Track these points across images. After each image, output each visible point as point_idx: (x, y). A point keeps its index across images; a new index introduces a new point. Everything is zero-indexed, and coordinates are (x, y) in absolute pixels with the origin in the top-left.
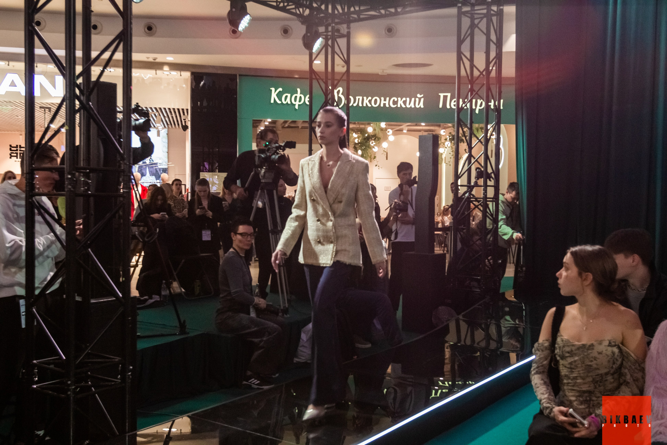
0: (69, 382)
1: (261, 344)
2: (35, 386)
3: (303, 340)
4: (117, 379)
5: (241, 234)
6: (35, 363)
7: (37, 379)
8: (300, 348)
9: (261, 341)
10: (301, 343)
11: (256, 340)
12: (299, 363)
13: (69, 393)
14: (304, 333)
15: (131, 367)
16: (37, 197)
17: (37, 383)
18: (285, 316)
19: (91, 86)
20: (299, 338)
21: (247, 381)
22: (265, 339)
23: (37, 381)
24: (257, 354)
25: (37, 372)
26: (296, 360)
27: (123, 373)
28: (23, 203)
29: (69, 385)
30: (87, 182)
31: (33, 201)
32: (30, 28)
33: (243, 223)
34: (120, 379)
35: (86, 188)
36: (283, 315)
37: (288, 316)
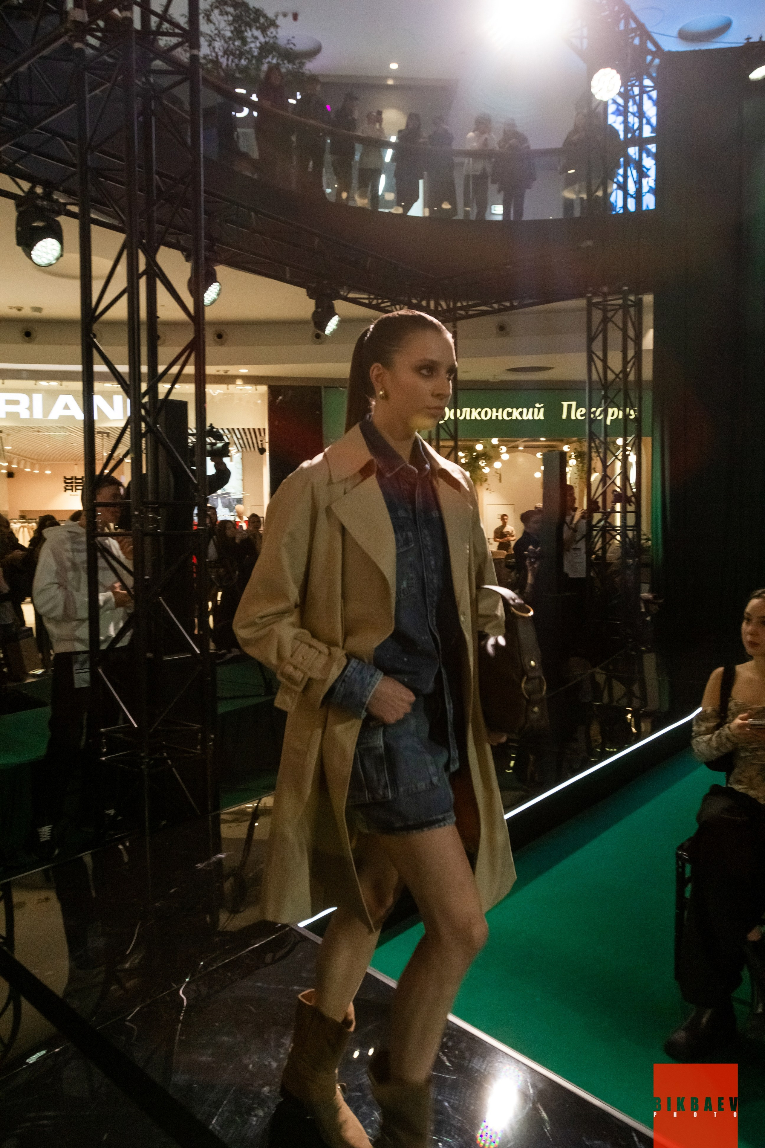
0: (142, 754)
2: (103, 759)
4: (197, 749)
7: (105, 750)
13: (143, 767)
15: (213, 736)
16: (100, 539)
17: (105, 754)
23: (105, 752)
25: (105, 742)
27: (204, 742)
29: (142, 758)
30: (156, 518)
31: (95, 542)
32: (88, 340)
34: (201, 750)
35: (155, 526)
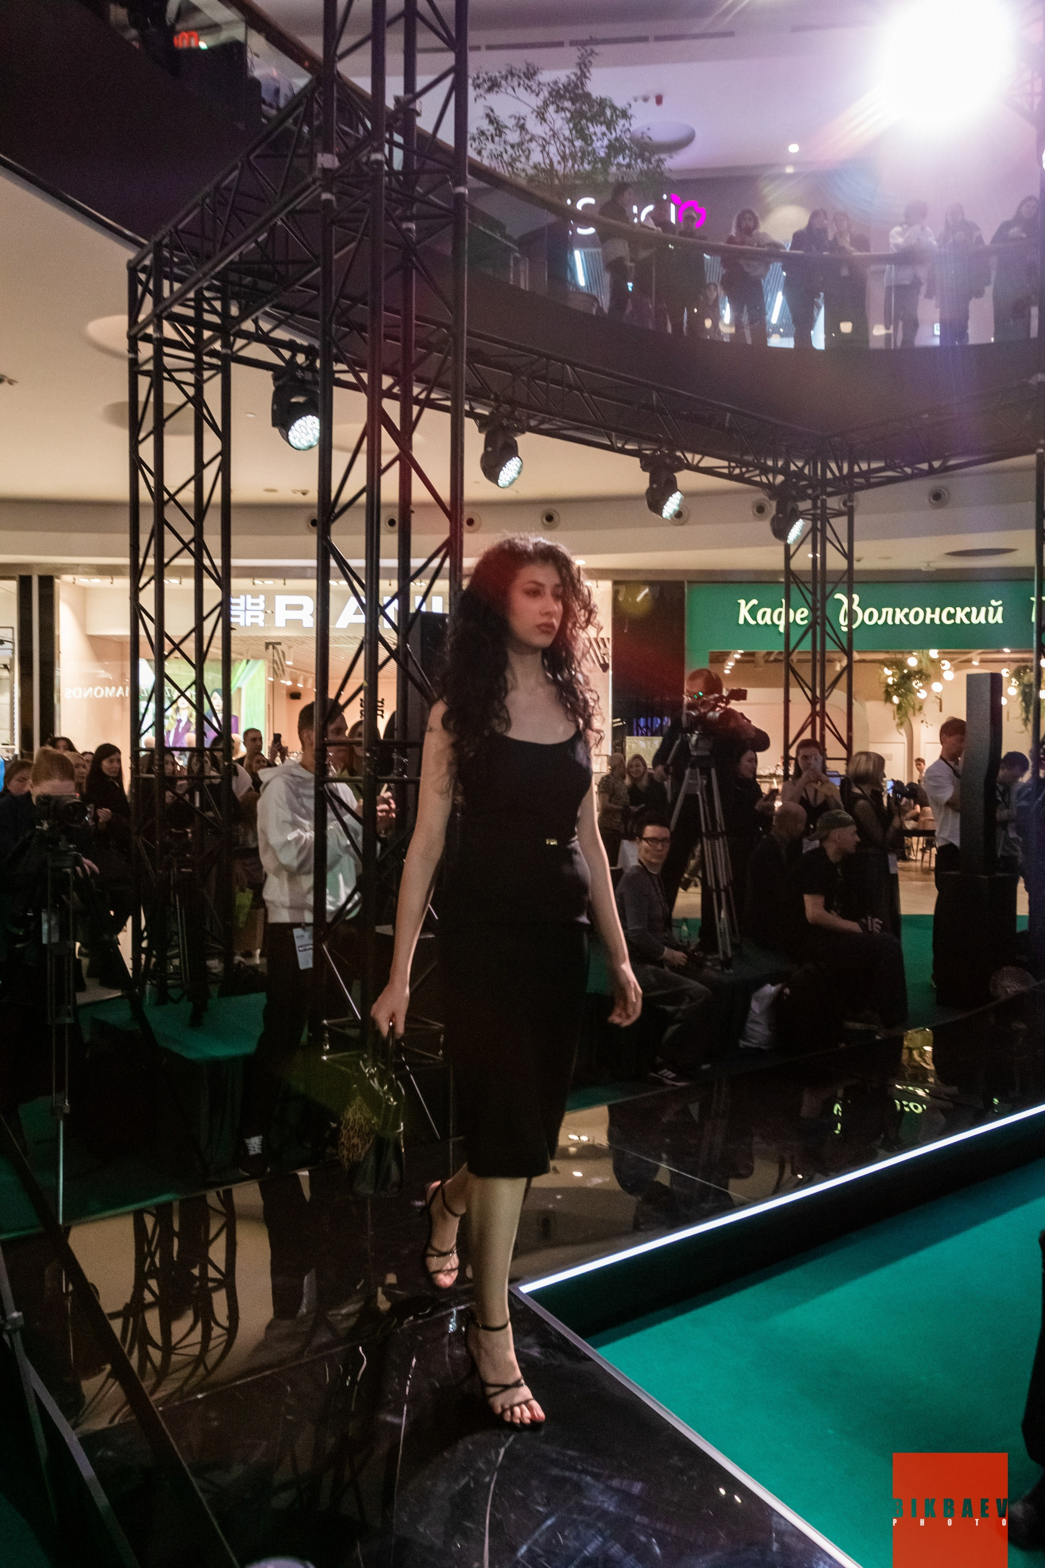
1: (679, 1015)
2: (325, 1058)
3: (755, 1012)
5: (646, 840)
6: (325, 1025)
7: (328, 1047)
8: (749, 1025)
9: (677, 1011)
10: (751, 1016)
11: (670, 1008)
12: (747, 1048)
14: (756, 1000)
17: (327, 1053)
18: (726, 971)
19: (410, 618)
20: (747, 1007)
21: (656, 1072)
22: (683, 1007)
23: (328, 1050)
24: (671, 1030)
25: (329, 1037)
26: (742, 1043)
28: (312, 792)
31: (324, 788)
32: (324, 543)
33: (651, 822)
36: (723, 970)
37: (731, 971)
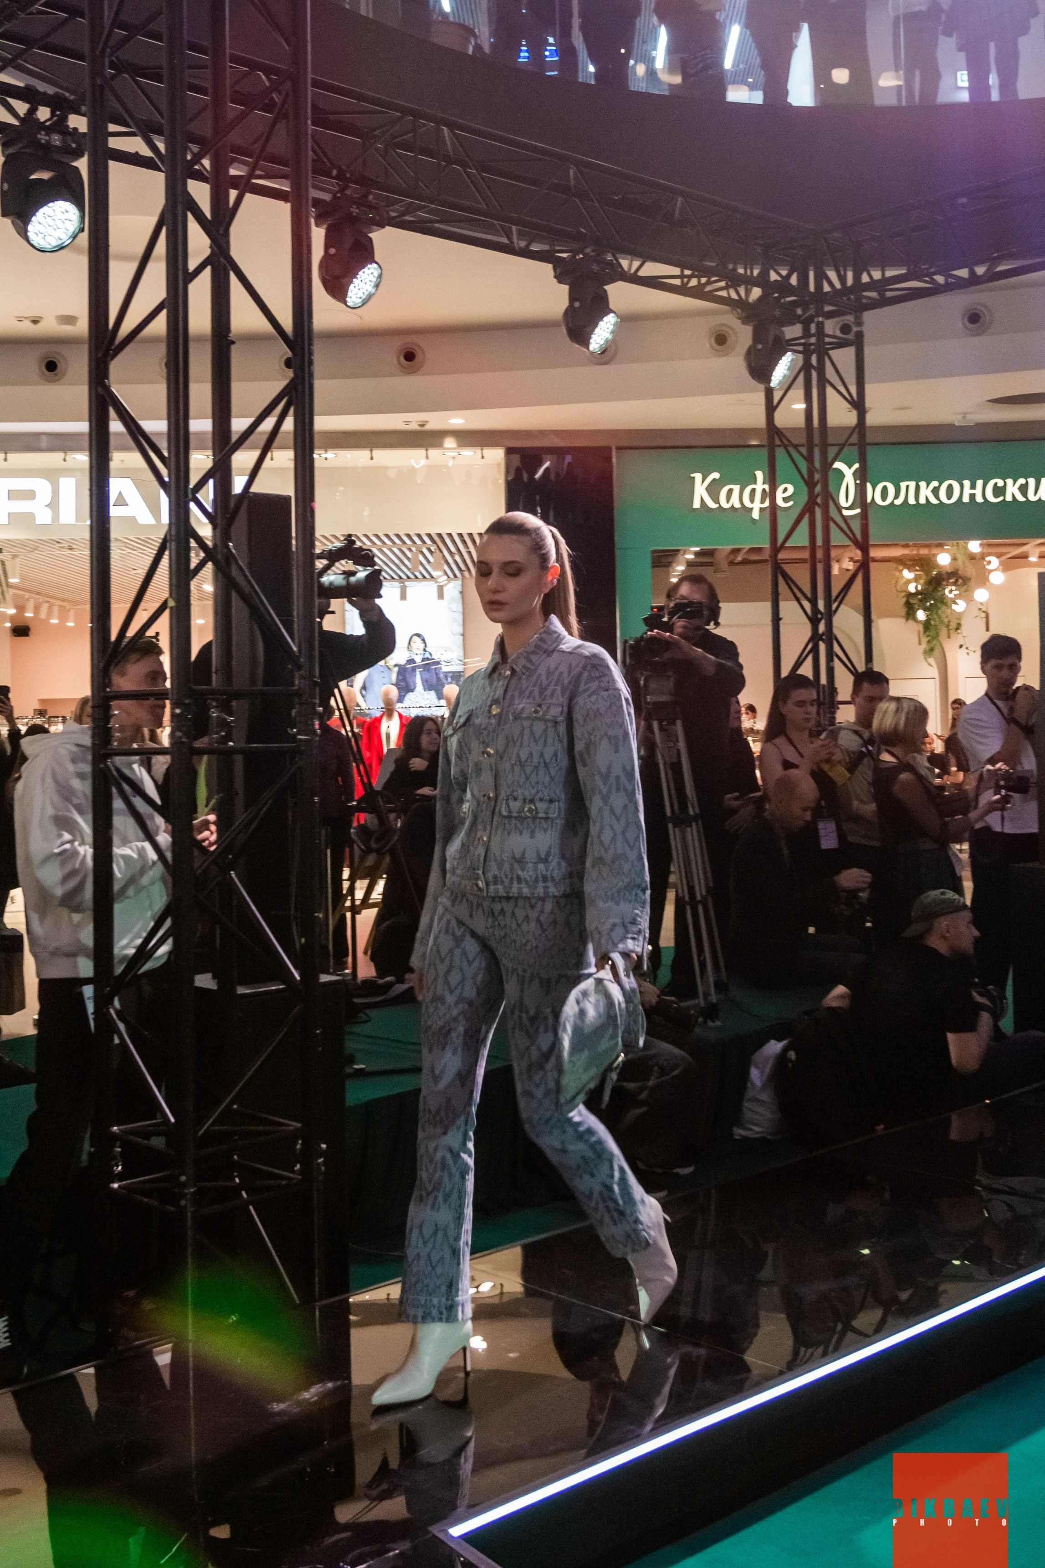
0: (183, 1178)
1: (643, 1096)
2: (116, 1186)
3: (754, 1085)
4: (293, 1172)
6: (114, 1133)
7: (120, 1168)
8: (747, 1104)
9: (641, 1089)
10: (750, 1092)
12: (746, 1139)
13: (183, 1203)
14: (757, 1067)
15: (324, 1146)
17: (120, 1177)
18: (710, 1024)
19: (233, 504)
20: (745, 1076)
22: (651, 1083)
23: (120, 1173)
24: (633, 1117)
25: (121, 1153)
26: (739, 1132)
27: (307, 1157)
28: (87, 769)
29: (184, 1185)
30: (225, 720)
31: (107, 767)
32: (98, 388)
34: (301, 1172)
35: (223, 734)
36: (705, 1022)
37: (718, 1023)
